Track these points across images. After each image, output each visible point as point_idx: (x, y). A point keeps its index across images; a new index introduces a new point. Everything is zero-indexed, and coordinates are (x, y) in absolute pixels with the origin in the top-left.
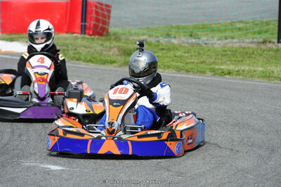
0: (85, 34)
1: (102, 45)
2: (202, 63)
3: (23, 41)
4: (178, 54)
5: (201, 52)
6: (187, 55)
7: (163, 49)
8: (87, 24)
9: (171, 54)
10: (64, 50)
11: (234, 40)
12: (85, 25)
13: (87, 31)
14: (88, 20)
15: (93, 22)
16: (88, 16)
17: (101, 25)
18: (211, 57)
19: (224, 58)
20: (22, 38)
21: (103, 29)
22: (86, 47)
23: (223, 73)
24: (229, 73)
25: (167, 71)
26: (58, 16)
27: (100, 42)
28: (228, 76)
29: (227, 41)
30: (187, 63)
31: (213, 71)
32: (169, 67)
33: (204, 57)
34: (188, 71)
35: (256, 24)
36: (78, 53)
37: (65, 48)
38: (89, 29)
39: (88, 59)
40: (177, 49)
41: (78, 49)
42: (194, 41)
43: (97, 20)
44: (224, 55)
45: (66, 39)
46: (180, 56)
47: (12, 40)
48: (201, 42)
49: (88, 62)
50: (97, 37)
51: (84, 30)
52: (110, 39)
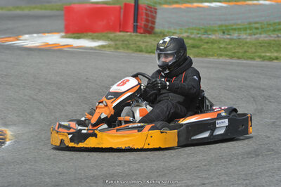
0: (137, 32)
1: (155, 40)
2: (246, 52)
3: (89, 39)
4: (222, 46)
5: (240, 44)
6: (230, 46)
7: (207, 43)
8: (138, 24)
9: (215, 46)
10: (126, 44)
11: (262, 36)
12: (137, 26)
13: (138, 30)
14: (140, 21)
15: (143, 23)
16: (140, 17)
17: (150, 25)
18: (251, 48)
19: (262, 48)
20: (87, 36)
21: (153, 28)
22: (143, 42)
23: (271, 59)
24: (277, 59)
25: (221, 58)
26: (113, 18)
27: (153, 39)
28: (276, 61)
29: (256, 36)
30: (234, 53)
31: (260, 57)
32: (221, 55)
33: (246, 48)
34: (239, 58)
35: (270, 25)
36: (139, 47)
37: (126, 42)
38: (140, 28)
39: (150, 50)
40: (219, 42)
41: (138, 43)
42: (229, 37)
43: (147, 21)
44: (261, 46)
45: (123, 36)
46: (225, 48)
47: (79, 38)
48: (235, 38)
49: (150, 53)
50: (148, 35)
51: (136, 29)
52: (159, 36)
